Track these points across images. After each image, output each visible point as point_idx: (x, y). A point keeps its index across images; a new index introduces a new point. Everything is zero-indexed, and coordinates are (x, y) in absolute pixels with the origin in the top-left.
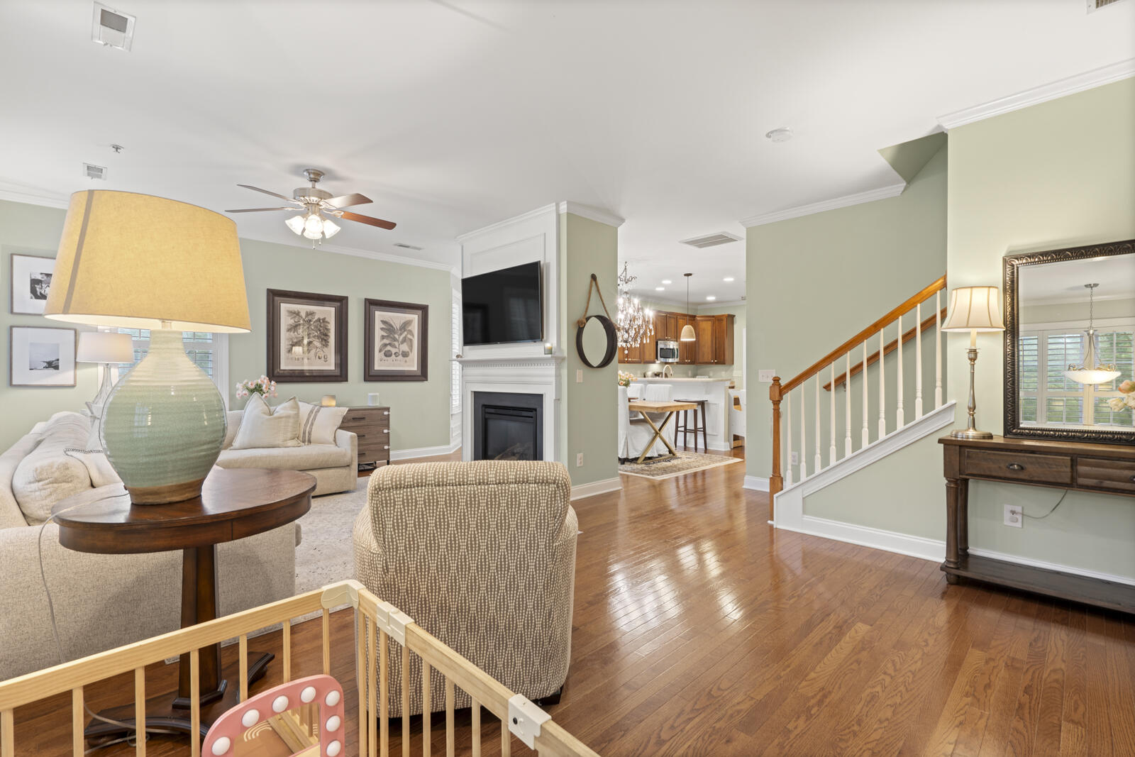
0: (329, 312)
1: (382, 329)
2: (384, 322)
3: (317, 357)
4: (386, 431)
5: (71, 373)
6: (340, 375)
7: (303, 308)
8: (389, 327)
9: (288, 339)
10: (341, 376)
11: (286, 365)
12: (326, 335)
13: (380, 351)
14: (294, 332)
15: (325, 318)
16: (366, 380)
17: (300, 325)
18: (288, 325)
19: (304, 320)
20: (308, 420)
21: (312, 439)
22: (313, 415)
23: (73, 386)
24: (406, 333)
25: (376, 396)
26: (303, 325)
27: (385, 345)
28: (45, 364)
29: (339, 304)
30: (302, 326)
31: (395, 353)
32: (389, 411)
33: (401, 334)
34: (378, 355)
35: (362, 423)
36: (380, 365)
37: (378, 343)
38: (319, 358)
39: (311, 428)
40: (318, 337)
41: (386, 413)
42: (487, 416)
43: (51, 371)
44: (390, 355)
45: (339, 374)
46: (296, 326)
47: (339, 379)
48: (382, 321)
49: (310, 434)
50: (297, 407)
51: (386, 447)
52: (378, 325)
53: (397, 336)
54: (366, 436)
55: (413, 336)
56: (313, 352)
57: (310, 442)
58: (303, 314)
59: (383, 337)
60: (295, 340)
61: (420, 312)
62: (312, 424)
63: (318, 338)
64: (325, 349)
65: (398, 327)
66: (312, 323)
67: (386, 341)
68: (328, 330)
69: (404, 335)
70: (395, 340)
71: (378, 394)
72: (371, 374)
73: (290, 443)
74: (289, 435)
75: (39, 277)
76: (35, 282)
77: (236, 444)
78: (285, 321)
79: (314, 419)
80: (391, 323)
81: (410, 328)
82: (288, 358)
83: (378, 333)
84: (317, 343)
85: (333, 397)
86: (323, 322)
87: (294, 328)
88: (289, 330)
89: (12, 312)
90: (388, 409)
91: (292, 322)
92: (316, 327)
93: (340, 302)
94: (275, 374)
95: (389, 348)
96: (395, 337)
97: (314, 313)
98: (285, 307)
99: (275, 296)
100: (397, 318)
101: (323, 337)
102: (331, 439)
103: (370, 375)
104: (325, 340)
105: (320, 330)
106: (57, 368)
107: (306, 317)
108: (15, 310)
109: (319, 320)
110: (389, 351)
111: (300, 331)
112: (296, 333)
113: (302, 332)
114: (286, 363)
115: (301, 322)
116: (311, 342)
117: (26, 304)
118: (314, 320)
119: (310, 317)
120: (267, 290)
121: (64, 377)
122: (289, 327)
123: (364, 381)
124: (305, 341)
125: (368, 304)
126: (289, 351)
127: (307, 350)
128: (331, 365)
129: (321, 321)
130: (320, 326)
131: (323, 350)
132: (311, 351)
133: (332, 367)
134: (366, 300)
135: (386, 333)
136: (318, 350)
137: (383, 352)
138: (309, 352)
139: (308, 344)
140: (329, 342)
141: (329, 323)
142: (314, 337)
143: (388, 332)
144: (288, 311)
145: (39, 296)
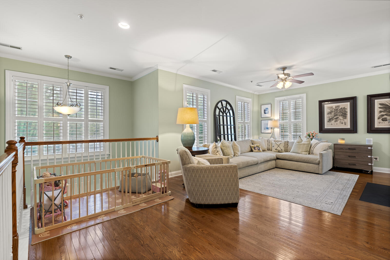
0: (347, 105)
1: (380, 108)
4: (369, 156)
5: (270, 130)
6: (354, 129)
7: (334, 105)
8: (386, 106)
9: (328, 117)
10: (354, 131)
11: (327, 127)
12: (345, 114)
13: (379, 118)
14: (330, 114)
15: (345, 107)
17: (333, 111)
19: (334, 109)
21: (313, 153)
23: (271, 133)
25: (370, 140)
26: (334, 111)
27: (383, 115)
28: (266, 128)
29: (352, 100)
30: (333, 112)
34: (377, 121)
35: (354, 151)
36: (379, 125)
37: (377, 115)
38: (342, 123)
40: (341, 115)
41: (369, 148)
43: (267, 130)
44: (387, 120)
46: (331, 112)
48: (379, 104)
49: (313, 151)
51: (370, 164)
52: (377, 106)
54: (357, 157)
56: (339, 121)
58: (334, 107)
59: (381, 112)
60: (331, 117)
62: (314, 148)
64: (345, 120)
66: (338, 110)
68: (346, 112)
71: (372, 139)
72: (372, 130)
76: (265, 110)
78: (326, 111)
79: (315, 146)
80: (387, 104)
82: (328, 124)
83: (377, 110)
84: (341, 118)
85: (343, 139)
86: (344, 109)
87: (330, 113)
88: (328, 114)
89: (261, 117)
90: (371, 146)
91: (329, 111)
92: (340, 111)
95: (385, 117)
97: (339, 106)
98: (326, 106)
101: (343, 115)
104: (345, 116)
105: (342, 112)
106: (268, 129)
107: (335, 108)
109: (342, 108)
110: (386, 118)
111: (333, 114)
112: (331, 115)
113: (334, 114)
114: (327, 126)
115: (333, 110)
116: (338, 118)
117: (263, 115)
118: (339, 109)
119: (337, 108)
120: (319, 101)
121: (269, 131)
122: (328, 113)
123: (367, 133)
124: (335, 117)
125: (370, 97)
126: (328, 122)
127: (336, 121)
128: (348, 126)
129: (343, 109)
130: (342, 111)
131: (344, 120)
132: (338, 121)
133: (349, 127)
134: (368, 96)
135: (383, 109)
136: (341, 120)
137: (381, 119)
138: (337, 121)
139: (337, 118)
140: (347, 117)
141: (347, 109)
142: (339, 115)
143: (385, 109)
144: (328, 107)
145: (265, 113)
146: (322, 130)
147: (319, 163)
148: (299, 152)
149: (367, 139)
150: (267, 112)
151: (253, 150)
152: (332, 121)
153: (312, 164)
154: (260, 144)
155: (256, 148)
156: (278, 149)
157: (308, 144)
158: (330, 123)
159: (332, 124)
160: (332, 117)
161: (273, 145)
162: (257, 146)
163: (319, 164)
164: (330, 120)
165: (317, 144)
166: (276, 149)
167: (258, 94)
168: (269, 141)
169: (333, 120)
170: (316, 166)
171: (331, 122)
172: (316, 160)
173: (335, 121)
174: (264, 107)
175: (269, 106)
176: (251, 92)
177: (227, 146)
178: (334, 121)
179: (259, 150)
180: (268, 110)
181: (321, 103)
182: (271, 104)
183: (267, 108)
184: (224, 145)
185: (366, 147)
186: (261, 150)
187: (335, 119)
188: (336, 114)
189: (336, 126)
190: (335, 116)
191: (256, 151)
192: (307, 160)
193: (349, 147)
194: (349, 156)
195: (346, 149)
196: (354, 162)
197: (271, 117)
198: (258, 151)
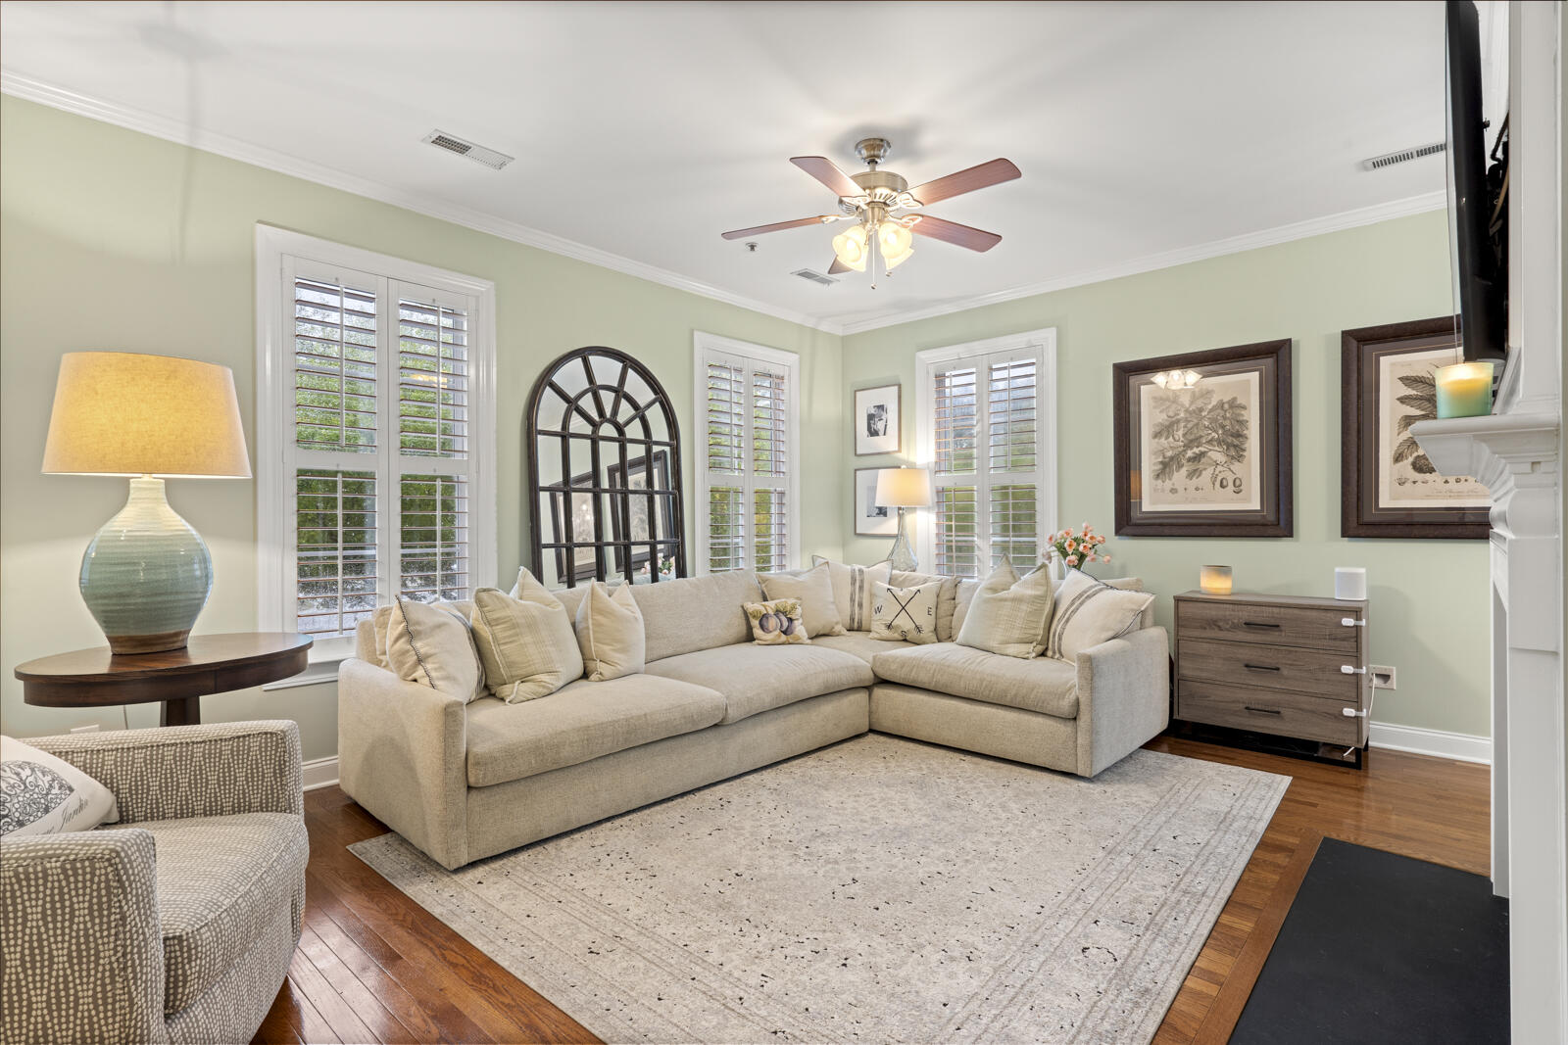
0: (1245, 385)
1: (1403, 400)
2: (1407, 381)
3: (1218, 483)
4: (1347, 669)
5: (895, 520)
6: (1274, 522)
8: (1425, 395)
9: (1155, 453)
10: (1276, 524)
11: (1153, 503)
12: (1238, 435)
13: (1399, 459)
14: (1167, 438)
15: (1235, 399)
16: (1346, 533)
17: (1178, 421)
18: (1154, 425)
19: (1187, 411)
20: (1067, 610)
21: (1063, 649)
25: (1355, 577)
26: (1187, 421)
28: (877, 511)
29: (1270, 362)
30: (1182, 424)
34: (1388, 471)
35: (1271, 637)
36: (1394, 491)
37: (1389, 438)
38: (1222, 486)
39: (1063, 628)
40: (1220, 442)
41: (1348, 622)
43: (881, 518)
44: (1436, 469)
45: (1269, 520)
46: (1172, 424)
47: (1270, 531)
48: (1401, 379)
49: (1060, 639)
51: (1349, 712)
52: (1392, 392)
54: (1285, 672)
56: (1207, 474)
58: (1185, 399)
59: (1408, 421)
60: (1169, 454)
62: (1068, 620)
63: (1219, 444)
64: (1236, 466)
66: (1203, 414)
68: (1243, 423)
71: (1362, 570)
72: (1366, 519)
75: (873, 411)
76: (871, 417)
78: (1149, 418)
80: (1433, 383)
82: (1155, 490)
83: (1391, 411)
84: (1217, 455)
85: (1222, 570)
86: (1231, 407)
87: (1164, 430)
88: (1157, 435)
89: (856, 454)
91: (1162, 418)
92: (1213, 420)
93: (1274, 357)
95: (1427, 450)
97: (1209, 392)
98: (1150, 393)
99: (1130, 374)
101: (1230, 440)
103: (1361, 523)
104: (1235, 446)
105: (1223, 427)
106: (885, 515)
107: (1192, 403)
108: (857, 451)
109: (1221, 405)
110: (1427, 458)
111: (1181, 433)
112: (1171, 439)
113: (1184, 435)
114: (1152, 500)
115: (1182, 415)
116: (1203, 454)
117: (866, 443)
118: (1210, 407)
119: (1199, 403)
120: (1115, 366)
121: (890, 525)
122: (1158, 429)
123: (1343, 535)
124: (1190, 453)
125: (1354, 343)
126: (1158, 476)
127: (1196, 470)
128: (1251, 501)
129: (1226, 406)
130: (1225, 418)
131: (1232, 467)
132: (1204, 472)
133: (1255, 504)
134: (1346, 335)
135: (1419, 408)
136: (1219, 468)
137: (1411, 459)
138: (1199, 475)
139: (1197, 458)
140: (1244, 450)
141: (1244, 408)
142: (1210, 442)
143: (1427, 404)
144: (1155, 398)
145: (873, 433)
146: (1129, 521)
147: (1078, 710)
148: (993, 644)
149: (1337, 570)
150: (880, 426)
151: (757, 632)
152: (1177, 471)
153: (1040, 720)
154: (799, 598)
155: (773, 622)
156: (898, 627)
157: (1037, 597)
158: (1168, 484)
159: (1174, 491)
160: (1176, 452)
161: (877, 603)
162: (777, 612)
163: (1075, 719)
164: (1166, 467)
165: (1083, 597)
166: (889, 627)
167: (840, 332)
168: (862, 581)
169: (1180, 466)
170: (1063, 729)
171: (1170, 479)
172: (1062, 696)
173: (1191, 475)
174: (866, 402)
175: (888, 397)
176: (796, 318)
177: (521, 621)
178: (1184, 471)
179: (785, 633)
180: (884, 416)
181: (1127, 374)
182: (900, 386)
183: (882, 406)
184: (496, 615)
185: (1330, 615)
186: (800, 629)
187: (1189, 460)
188: (1192, 437)
189: (1194, 500)
190: (1188, 446)
191: (769, 637)
192: (1016, 695)
193: (1246, 614)
194: (1247, 666)
195: (1235, 627)
196: (1268, 696)
197: (899, 451)
198: (783, 638)
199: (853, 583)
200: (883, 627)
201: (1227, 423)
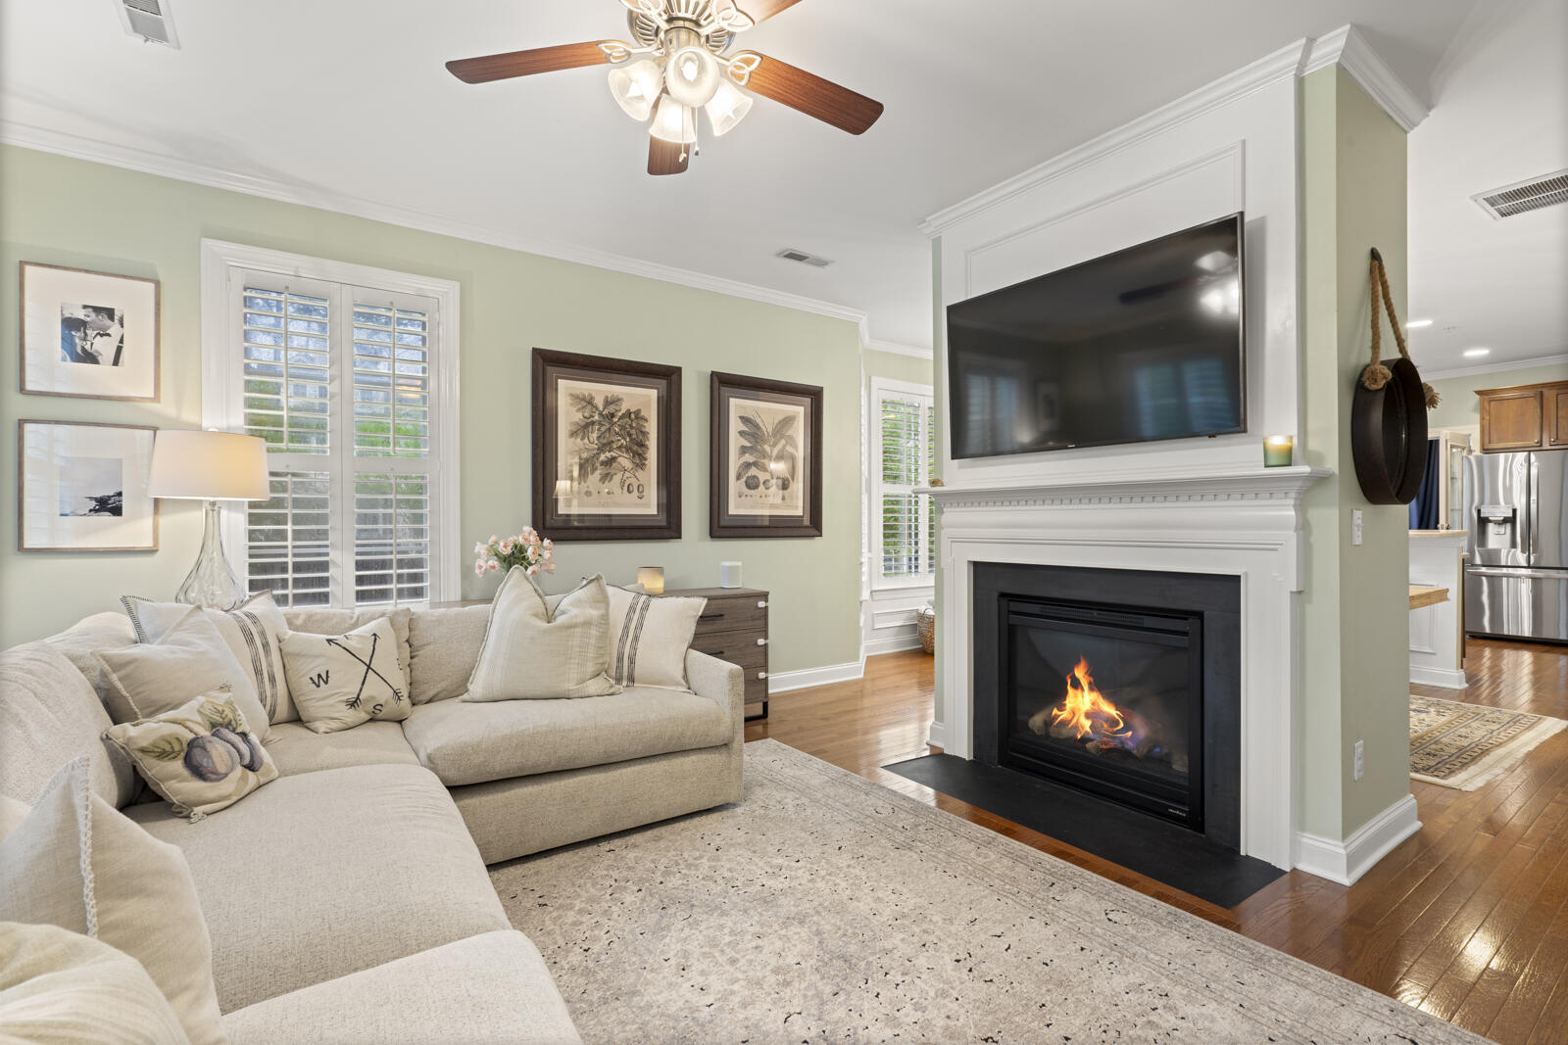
0: (644, 398)
1: (741, 433)
2: (745, 420)
3: (625, 488)
4: (761, 642)
5: (147, 523)
6: (666, 527)
7: (600, 390)
8: (754, 430)
9: (571, 454)
10: (668, 527)
11: (567, 505)
12: (642, 445)
13: (738, 478)
14: (582, 439)
15: (639, 411)
16: (714, 535)
17: (593, 423)
18: (571, 423)
19: (601, 414)
20: (626, 628)
21: (637, 674)
22: (637, 613)
23: (151, 552)
24: (783, 442)
25: (737, 568)
26: (600, 423)
27: (748, 465)
28: (94, 503)
29: (664, 382)
30: (596, 427)
31: (764, 483)
32: (766, 601)
33: (774, 445)
34: (734, 486)
35: (718, 625)
36: (738, 505)
37: (734, 462)
38: (629, 491)
39: (634, 648)
40: (628, 449)
41: (761, 604)
42: (1015, 619)
43: (106, 518)
44: (756, 487)
45: (664, 524)
46: (586, 426)
47: (666, 533)
48: (740, 417)
49: (632, 661)
50: (604, 600)
51: (762, 675)
52: (735, 426)
53: (767, 448)
55: (796, 448)
56: (617, 478)
57: (631, 679)
58: (599, 402)
59: (743, 450)
60: (585, 455)
61: (808, 400)
62: (636, 638)
63: (627, 451)
64: (640, 474)
65: (770, 430)
66: (615, 420)
67: (749, 458)
68: (645, 434)
69: (779, 446)
70: (764, 455)
71: (740, 564)
72: (722, 523)
73: (593, 686)
74: (591, 668)
75: (80, 314)
76: (70, 325)
77: (476, 688)
78: (567, 414)
79: (640, 626)
80: (758, 421)
81: (790, 432)
82: (571, 492)
83: (735, 441)
84: (625, 461)
86: (637, 418)
87: (582, 429)
88: (573, 434)
89: (22, 389)
90: (765, 596)
91: (578, 417)
92: (622, 428)
93: (667, 377)
94: (550, 524)
95: (753, 471)
96: (764, 450)
97: (619, 400)
98: (566, 389)
99: (549, 364)
100: (768, 411)
101: (635, 448)
102: (679, 674)
103: (723, 527)
104: (639, 455)
105: (630, 435)
106: (117, 511)
107: (604, 407)
108: (29, 386)
109: (628, 414)
110: (755, 477)
111: (595, 435)
112: (586, 440)
113: (599, 438)
114: (567, 500)
115: (596, 417)
116: (613, 459)
117: (53, 372)
118: (620, 414)
119: (612, 409)
120: (534, 350)
121: (134, 530)
122: (574, 428)
124: (603, 457)
125: (717, 383)
126: (573, 479)
127: (608, 474)
128: (650, 506)
129: (633, 416)
130: (631, 426)
131: (637, 474)
132: (614, 477)
133: (653, 509)
134: (713, 375)
135: (749, 441)
136: (627, 474)
137: (744, 479)
138: (611, 479)
139: (609, 462)
140: (646, 459)
141: (646, 420)
142: (619, 448)
143: (753, 440)
144: (572, 395)
145: (81, 356)
150: (100, 345)
151: (174, 785)
152: (592, 474)
155: (219, 753)
156: (368, 699)
158: (584, 487)
159: (589, 493)
160: (591, 453)
161: (314, 668)
162: (213, 725)
163: (727, 743)
164: (582, 469)
166: (354, 704)
168: (263, 634)
169: (594, 469)
171: (585, 482)
174: (58, 294)
175: (126, 297)
178: (597, 474)
180: (114, 329)
181: (545, 363)
182: (158, 285)
183: (110, 313)
187: (603, 463)
188: (605, 441)
189: (606, 504)
190: (601, 449)
191: (227, 787)
197: (156, 398)
198: (251, 779)
199: (250, 640)
200: (344, 707)
201: (633, 432)
